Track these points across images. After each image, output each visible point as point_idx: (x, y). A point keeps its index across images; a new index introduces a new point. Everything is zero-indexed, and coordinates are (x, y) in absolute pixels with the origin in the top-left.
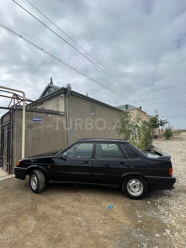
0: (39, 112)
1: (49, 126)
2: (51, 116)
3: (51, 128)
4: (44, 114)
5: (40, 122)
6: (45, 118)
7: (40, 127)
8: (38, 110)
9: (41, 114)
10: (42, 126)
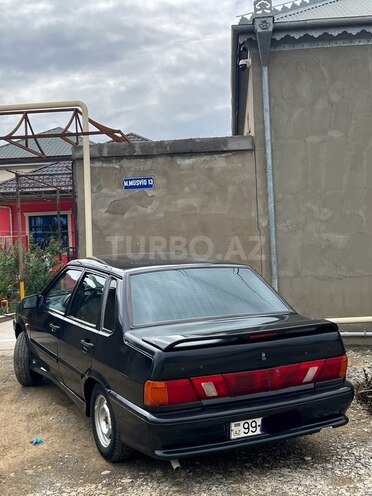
0: (145, 157)
1: (181, 202)
2: (188, 162)
3: (191, 208)
4: (161, 160)
5: (150, 192)
6: (165, 174)
7: (149, 210)
8: (138, 151)
9: (149, 162)
10: (155, 203)
